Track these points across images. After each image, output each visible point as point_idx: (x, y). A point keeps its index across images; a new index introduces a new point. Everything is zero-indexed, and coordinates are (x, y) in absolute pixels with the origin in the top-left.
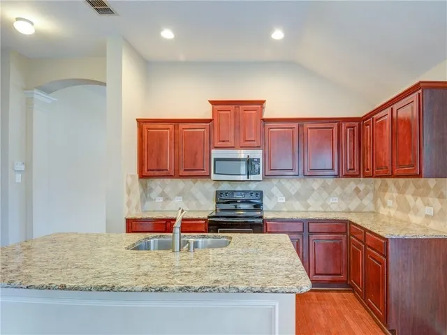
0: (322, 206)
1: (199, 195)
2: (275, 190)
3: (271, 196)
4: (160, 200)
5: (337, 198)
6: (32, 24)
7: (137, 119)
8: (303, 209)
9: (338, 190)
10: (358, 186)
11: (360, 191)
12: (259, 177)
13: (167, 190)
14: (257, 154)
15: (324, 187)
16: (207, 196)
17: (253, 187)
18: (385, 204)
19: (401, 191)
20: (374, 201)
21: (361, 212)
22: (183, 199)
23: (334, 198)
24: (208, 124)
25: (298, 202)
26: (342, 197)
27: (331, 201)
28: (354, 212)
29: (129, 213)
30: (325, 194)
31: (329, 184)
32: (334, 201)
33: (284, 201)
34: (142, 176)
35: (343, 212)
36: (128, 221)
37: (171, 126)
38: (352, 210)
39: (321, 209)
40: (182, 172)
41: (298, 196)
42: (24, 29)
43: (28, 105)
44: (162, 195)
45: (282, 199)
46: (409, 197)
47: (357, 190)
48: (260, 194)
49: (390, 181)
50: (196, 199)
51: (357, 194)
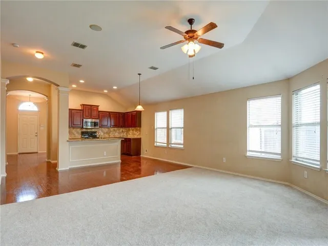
1: (75, 133)
2: (100, 131)
9: (118, 131)
12: (98, 127)
14: (98, 121)
15: (114, 130)
16: (78, 133)
17: (93, 130)
18: (129, 134)
19: (133, 131)
20: (127, 134)
24: (82, 111)
30: (114, 132)
41: (107, 133)
46: (134, 132)
47: (123, 131)
48: (95, 132)
49: (130, 128)
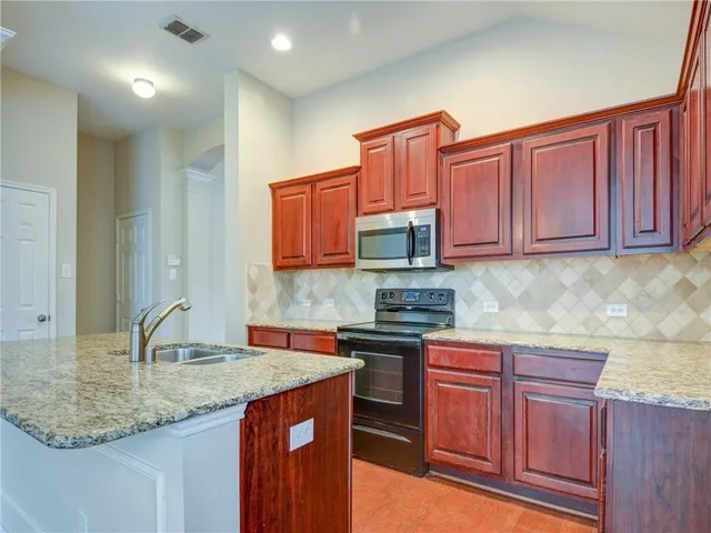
0: (586, 323)
1: (356, 298)
2: (478, 288)
3: (471, 300)
4: (307, 304)
5: (625, 307)
6: (152, 84)
7: (270, 185)
8: (540, 329)
9: (628, 287)
10: (689, 276)
11: (695, 288)
13: (316, 288)
14: (427, 219)
15: (592, 281)
17: (438, 282)
21: (698, 343)
22: (335, 303)
23: (617, 307)
24: (354, 176)
25: (525, 314)
26: (636, 304)
27: (609, 313)
28: (675, 341)
29: (253, 318)
30: (592, 297)
31: (604, 272)
32: (617, 314)
33: (497, 310)
34: (278, 268)
35: (641, 339)
36: (251, 330)
37: (308, 188)
38: (668, 335)
39: (582, 330)
40: (321, 259)
41: (526, 300)
42: (144, 92)
43: (183, 187)
44: (310, 296)
45: (490, 306)
47: (686, 288)
48: (446, 295)
50: (352, 304)
51: (685, 297)
